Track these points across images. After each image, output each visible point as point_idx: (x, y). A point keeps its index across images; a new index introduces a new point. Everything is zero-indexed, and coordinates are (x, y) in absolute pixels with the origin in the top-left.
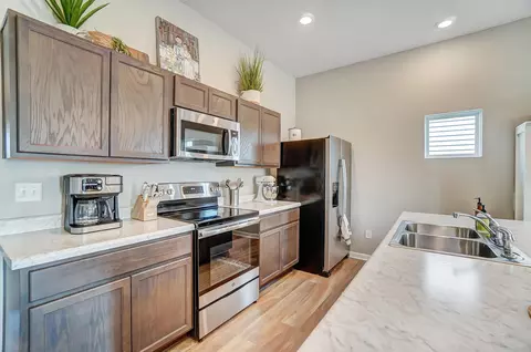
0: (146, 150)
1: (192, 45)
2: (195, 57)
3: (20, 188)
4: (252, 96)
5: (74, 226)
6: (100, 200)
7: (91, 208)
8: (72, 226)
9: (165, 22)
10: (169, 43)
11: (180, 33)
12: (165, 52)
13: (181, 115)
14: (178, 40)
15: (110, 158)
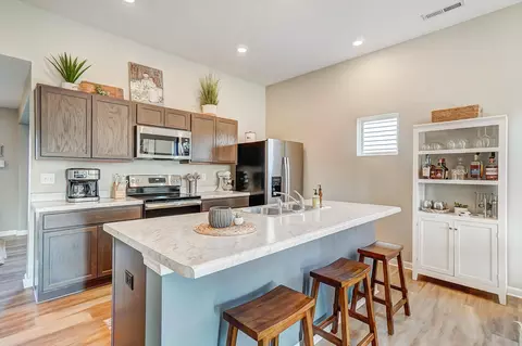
0: (117, 153)
1: (157, 77)
2: (159, 85)
3: (43, 176)
4: (209, 109)
5: (71, 197)
6: (86, 184)
7: (80, 188)
8: (70, 197)
9: (136, 65)
10: (138, 79)
11: (146, 70)
12: (135, 86)
13: (141, 130)
14: (146, 75)
15: (92, 159)
